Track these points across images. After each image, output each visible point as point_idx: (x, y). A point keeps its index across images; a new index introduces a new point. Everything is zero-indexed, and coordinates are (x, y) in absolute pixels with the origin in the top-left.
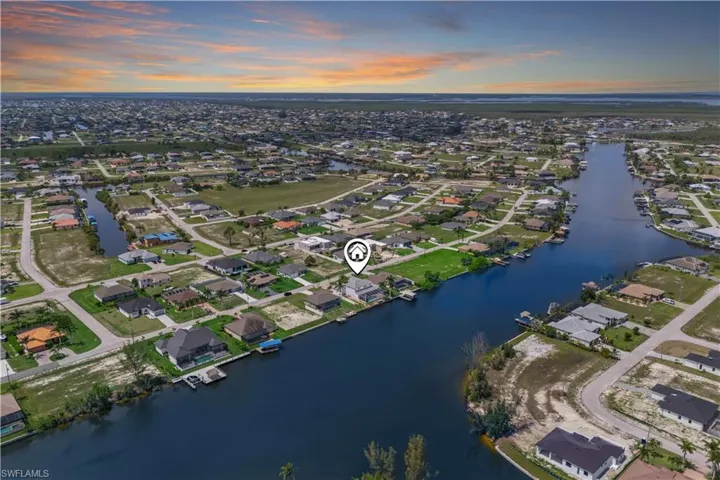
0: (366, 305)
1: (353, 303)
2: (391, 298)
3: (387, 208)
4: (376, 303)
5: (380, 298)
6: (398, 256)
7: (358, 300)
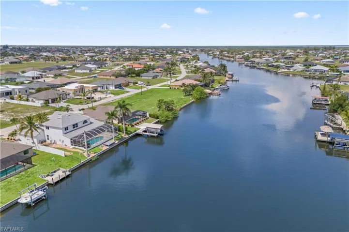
0: (85, 154)
1: (62, 153)
2: (125, 136)
3: (88, 71)
4: (105, 148)
5: (108, 139)
6: (112, 95)
7: (70, 146)
